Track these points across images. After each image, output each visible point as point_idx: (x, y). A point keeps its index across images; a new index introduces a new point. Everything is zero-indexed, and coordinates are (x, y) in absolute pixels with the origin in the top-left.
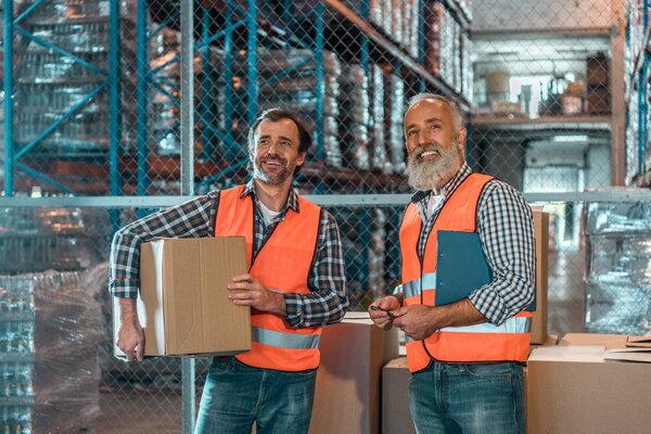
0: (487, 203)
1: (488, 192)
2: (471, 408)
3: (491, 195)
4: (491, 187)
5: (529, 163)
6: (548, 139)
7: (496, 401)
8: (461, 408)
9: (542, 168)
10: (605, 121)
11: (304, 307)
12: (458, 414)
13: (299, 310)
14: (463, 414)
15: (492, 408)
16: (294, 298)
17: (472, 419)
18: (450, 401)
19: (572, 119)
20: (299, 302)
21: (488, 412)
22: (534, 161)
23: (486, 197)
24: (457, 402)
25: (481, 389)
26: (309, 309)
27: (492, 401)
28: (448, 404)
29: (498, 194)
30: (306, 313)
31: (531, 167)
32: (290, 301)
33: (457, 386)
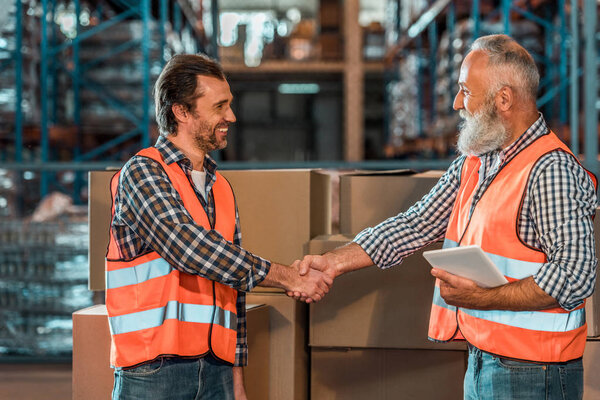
0: (538, 180)
1: (542, 167)
3: (544, 171)
4: (547, 162)
23: (538, 173)
29: (552, 170)
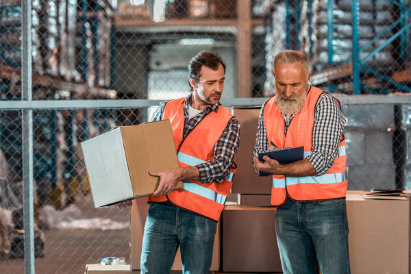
2: (321, 223)
5: (153, 66)
6: (173, 41)
7: (335, 219)
8: (314, 223)
9: (167, 71)
10: (231, 25)
11: (210, 171)
12: (313, 227)
13: (208, 174)
14: (316, 227)
15: (333, 223)
16: (204, 167)
17: (321, 230)
18: (307, 220)
19: (198, 22)
20: (207, 169)
21: (331, 225)
22: (158, 64)
24: (311, 220)
25: (326, 212)
26: (213, 171)
27: (333, 219)
28: (306, 222)
30: (212, 175)
31: (156, 71)
32: (202, 170)
33: (312, 211)
